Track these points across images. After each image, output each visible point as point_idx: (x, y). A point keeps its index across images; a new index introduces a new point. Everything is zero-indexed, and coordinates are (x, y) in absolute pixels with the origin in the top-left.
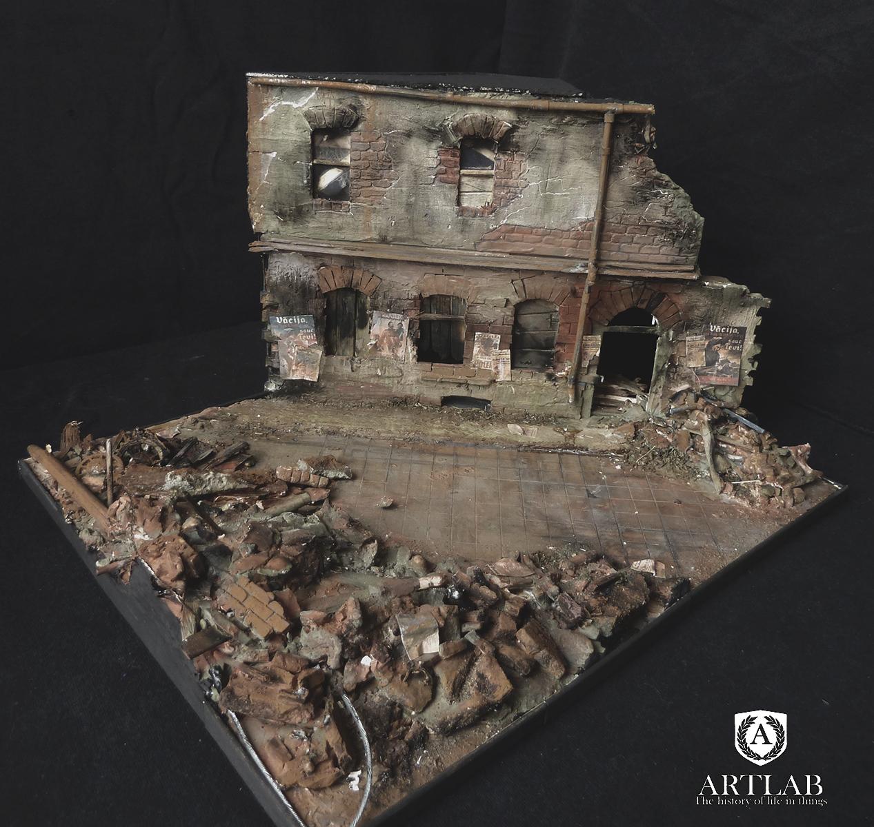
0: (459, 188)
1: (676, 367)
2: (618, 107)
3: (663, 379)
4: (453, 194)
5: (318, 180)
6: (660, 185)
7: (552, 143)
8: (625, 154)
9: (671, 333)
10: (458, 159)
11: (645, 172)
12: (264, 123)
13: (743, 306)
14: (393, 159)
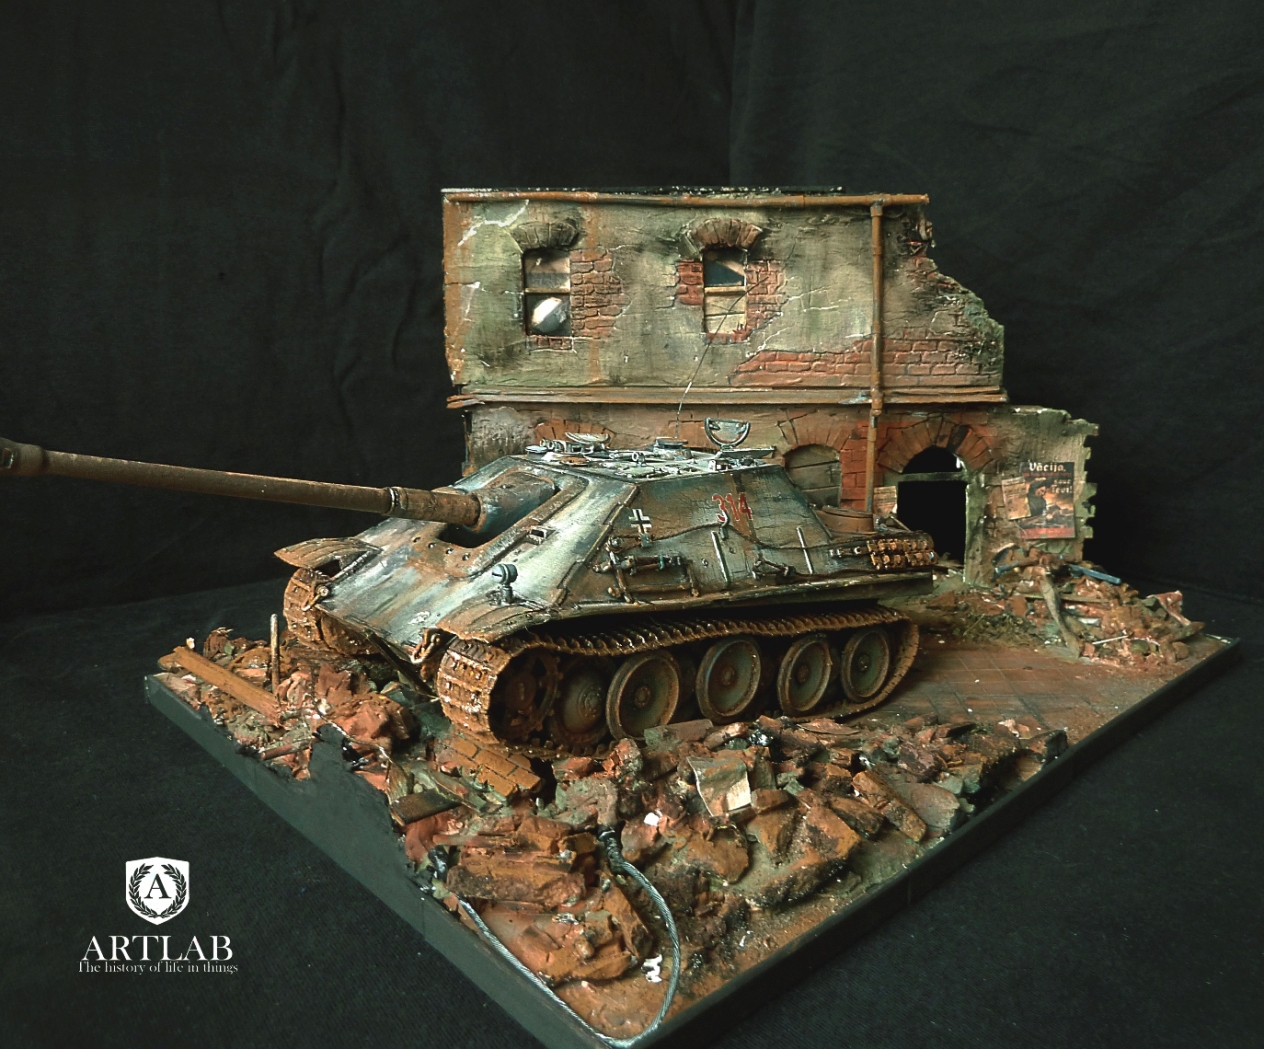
0: (704, 310)
1: (994, 521)
2: (887, 198)
3: (979, 538)
4: (697, 318)
5: (532, 314)
6: (945, 290)
7: (812, 247)
8: (900, 255)
9: (982, 477)
10: (701, 275)
11: (926, 275)
12: (463, 248)
13: (1066, 435)
14: (624, 278)
